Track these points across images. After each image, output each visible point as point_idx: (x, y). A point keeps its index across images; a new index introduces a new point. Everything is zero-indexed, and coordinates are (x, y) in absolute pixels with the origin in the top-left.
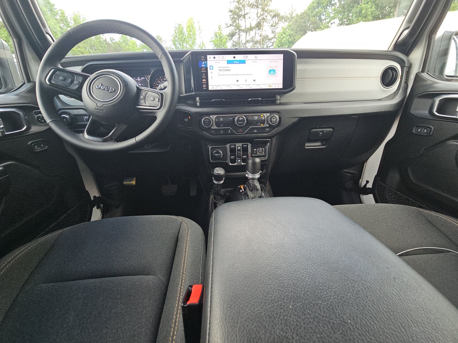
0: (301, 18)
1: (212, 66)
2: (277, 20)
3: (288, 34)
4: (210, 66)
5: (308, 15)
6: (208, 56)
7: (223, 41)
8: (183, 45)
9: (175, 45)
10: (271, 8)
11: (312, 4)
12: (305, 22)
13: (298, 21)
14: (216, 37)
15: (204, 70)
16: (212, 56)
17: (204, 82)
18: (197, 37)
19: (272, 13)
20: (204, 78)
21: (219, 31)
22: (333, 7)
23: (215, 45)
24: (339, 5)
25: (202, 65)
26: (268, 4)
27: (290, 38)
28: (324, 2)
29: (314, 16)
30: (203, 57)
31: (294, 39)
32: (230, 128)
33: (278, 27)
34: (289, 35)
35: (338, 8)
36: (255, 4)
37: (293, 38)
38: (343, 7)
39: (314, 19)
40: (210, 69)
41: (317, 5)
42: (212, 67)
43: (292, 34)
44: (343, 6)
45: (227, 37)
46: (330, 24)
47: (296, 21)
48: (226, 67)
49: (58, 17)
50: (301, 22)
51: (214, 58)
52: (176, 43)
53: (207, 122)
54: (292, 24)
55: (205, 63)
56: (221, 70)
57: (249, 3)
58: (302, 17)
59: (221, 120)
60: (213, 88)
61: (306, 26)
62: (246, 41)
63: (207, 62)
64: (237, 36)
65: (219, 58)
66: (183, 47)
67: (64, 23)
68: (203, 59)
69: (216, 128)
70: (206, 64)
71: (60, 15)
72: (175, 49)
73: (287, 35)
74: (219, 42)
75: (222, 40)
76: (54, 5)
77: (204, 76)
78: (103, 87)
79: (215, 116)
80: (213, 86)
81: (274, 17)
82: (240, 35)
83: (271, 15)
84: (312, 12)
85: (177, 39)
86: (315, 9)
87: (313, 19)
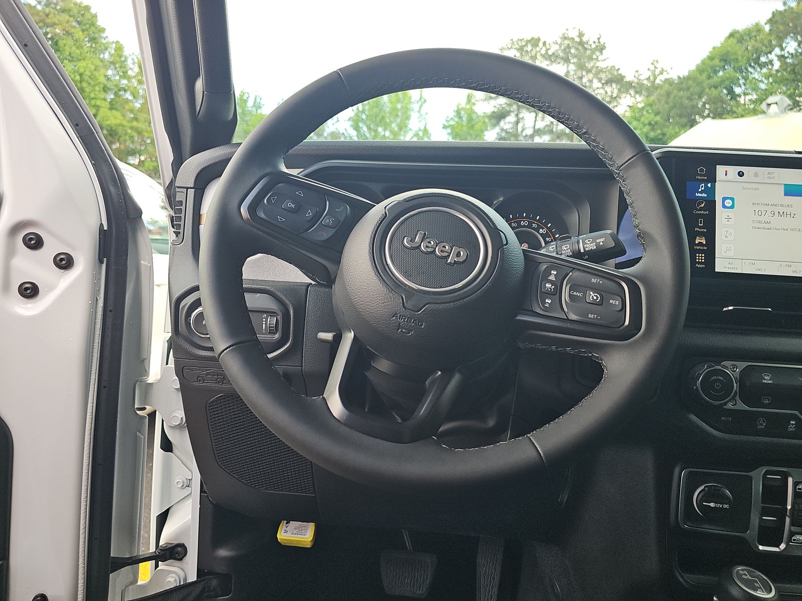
0: (680, 90)
1: (732, 199)
2: (616, 91)
3: (647, 122)
4: (724, 199)
5: (699, 84)
6: (720, 170)
7: (478, 127)
8: (376, 131)
9: (357, 128)
10: (602, 65)
11: (709, 62)
12: (690, 99)
13: (672, 96)
14: (460, 118)
15: (701, 209)
16: (733, 170)
17: (700, 244)
18: (414, 116)
19: (603, 76)
20: (701, 234)
21: (468, 107)
22: (764, 70)
23: (455, 135)
24: (781, 66)
25: (699, 192)
26: (594, 57)
27: (653, 129)
28: (740, 58)
29: (716, 87)
30: (702, 170)
31: (664, 134)
32: (796, 412)
33: (617, 106)
34: (650, 124)
35: (777, 71)
36: (561, 54)
37: (659, 131)
38: (794, 70)
39: (714, 92)
40: (724, 206)
41: (722, 64)
42: (731, 203)
43: (656, 123)
44: (792, 68)
45: (487, 120)
46: (764, 106)
47: (668, 94)
48: (782, 205)
49: (107, 56)
50: (681, 98)
51: (741, 174)
52: (361, 125)
53: (718, 386)
54: (656, 101)
55: (706, 186)
56: (764, 213)
57: (547, 53)
58: (684, 86)
59: (767, 379)
60: (730, 266)
61: (694, 107)
62: (535, 131)
63: (713, 187)
64: (511, 118)
65: (756, 175)
66: (375, 137)
67: (118, 69)
68: (701, 175)
69: (741, 406)
70: (712, 192)
71: (113, 52)
72: (355, 139)
73: (643, 123)
74: (465, 129)
75: (473, 127)
76: (103, 30)
77: (700, 227)
78: (430, 245)
79: (743, 365)
80: (731, 261)
81: (609, 82)
82: (521, 116)
83: (600, 80)
84: (709, 77)
85: (364, 117)
86: (716, 72)
87: (712, 92)
